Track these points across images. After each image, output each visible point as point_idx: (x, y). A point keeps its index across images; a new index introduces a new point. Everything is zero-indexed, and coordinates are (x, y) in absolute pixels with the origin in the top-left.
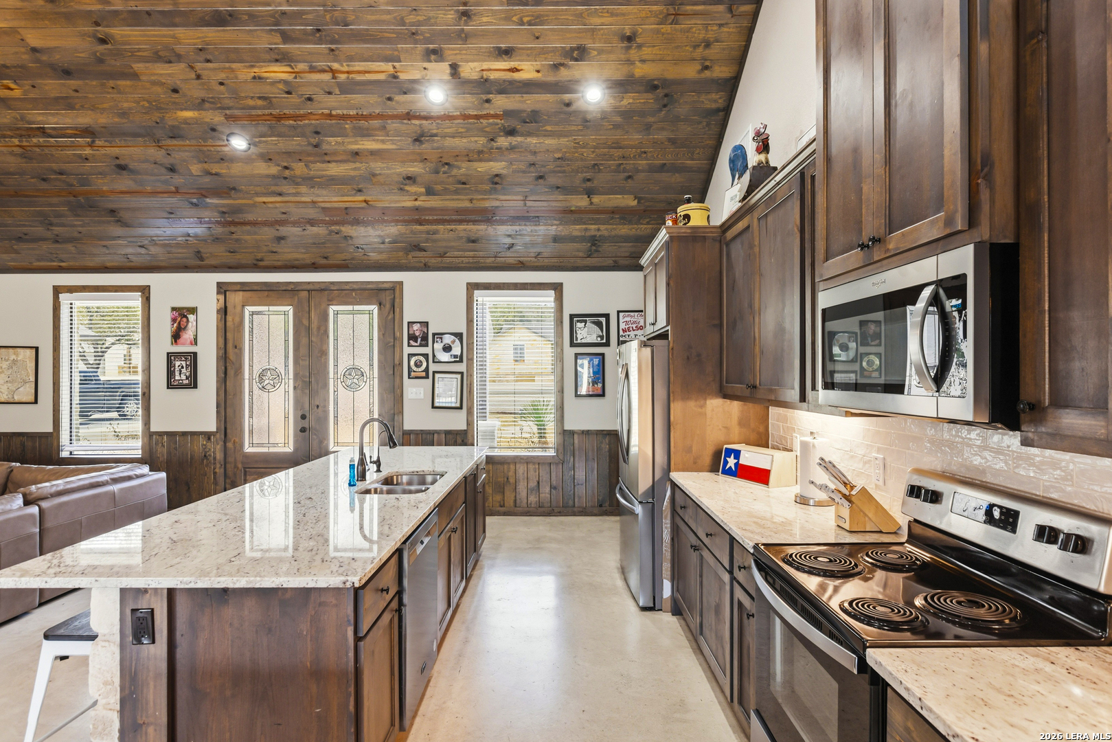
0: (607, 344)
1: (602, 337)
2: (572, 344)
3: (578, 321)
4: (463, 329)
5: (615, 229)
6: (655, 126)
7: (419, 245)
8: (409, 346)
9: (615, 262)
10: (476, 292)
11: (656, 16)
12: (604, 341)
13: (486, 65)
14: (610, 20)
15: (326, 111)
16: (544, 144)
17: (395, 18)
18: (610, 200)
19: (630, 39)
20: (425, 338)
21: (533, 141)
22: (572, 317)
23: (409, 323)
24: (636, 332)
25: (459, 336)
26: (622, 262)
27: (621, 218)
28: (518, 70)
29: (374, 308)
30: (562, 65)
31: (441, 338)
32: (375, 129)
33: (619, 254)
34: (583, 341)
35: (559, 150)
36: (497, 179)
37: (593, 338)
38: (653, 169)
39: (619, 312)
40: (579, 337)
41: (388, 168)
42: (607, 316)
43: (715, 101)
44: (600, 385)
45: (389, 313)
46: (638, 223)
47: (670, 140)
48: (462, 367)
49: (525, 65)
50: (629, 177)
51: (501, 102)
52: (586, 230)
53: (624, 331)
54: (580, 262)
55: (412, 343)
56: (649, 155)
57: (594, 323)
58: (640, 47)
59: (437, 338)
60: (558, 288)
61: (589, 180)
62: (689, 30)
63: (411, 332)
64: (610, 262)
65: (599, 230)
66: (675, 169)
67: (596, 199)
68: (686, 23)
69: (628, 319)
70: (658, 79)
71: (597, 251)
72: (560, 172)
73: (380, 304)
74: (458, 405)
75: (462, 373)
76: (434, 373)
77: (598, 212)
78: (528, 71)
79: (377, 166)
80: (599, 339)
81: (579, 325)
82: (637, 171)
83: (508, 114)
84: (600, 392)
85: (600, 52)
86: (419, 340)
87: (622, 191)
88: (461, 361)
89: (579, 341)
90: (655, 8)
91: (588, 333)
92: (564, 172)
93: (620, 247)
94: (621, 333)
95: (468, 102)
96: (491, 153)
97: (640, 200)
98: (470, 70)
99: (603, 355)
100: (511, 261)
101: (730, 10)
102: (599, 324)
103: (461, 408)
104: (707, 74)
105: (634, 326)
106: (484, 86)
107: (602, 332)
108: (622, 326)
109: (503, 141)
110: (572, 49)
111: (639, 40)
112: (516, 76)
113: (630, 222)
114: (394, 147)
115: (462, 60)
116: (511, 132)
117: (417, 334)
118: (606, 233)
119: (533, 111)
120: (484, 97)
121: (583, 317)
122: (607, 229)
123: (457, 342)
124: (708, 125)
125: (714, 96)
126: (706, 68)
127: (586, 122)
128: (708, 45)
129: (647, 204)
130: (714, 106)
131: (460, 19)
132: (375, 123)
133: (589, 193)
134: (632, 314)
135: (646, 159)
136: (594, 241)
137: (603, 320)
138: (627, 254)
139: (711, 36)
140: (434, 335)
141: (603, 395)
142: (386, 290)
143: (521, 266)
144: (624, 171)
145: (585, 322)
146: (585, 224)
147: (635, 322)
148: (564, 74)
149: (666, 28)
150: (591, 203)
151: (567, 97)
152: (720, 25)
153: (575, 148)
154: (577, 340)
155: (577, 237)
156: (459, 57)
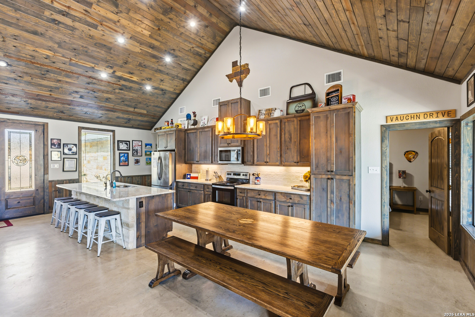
0: (129, 150)
1: (128, 148)
2: (118, 150)
3: (120, 143)
4: (77, 143)
5: (137, 118)
6: (159, 98)
7: (63, 111)
8: (51, 148)
9: (133, 126)
10: (83, 130)
11: (169, 79)
12: (128, 149)
13: (124, 74)
14: (160, 76)
15: (58, 67)
16: (129, 95)
17: (104, 57)
18: (140, 110)
19: (162, 80)
20: (59, 145)
21: (126, 93)
22: (118, 141)
23: (51, 139)
24: (138, 147)
25: (75, 145)
26: (134, 126)
27: (140, 115)
28: (132, 78)
29: (33, 132)
30: (144, 80)
31: (67, 146)
32: (74, 77)
33: (135, 124)
34: (122, 149)
35: (132, 97)
36: (109, 99)
37: (125, 148)
38: (154, 106)
39: (133, 141)
40: (121, 147)
41: (70, 87)
42: (129, 142)
43: (174, 96)
44: (127, 162)
45: (41, 135)
46: (144, 117)
47: (161, 101)
48: (77, 156)
49: (135, 77)
50: (148, 107)
51: (122, 82)
52: (129, 116)
53: (134, 146)
54: (122, 125)
55: (53, 147)
56: (155, 103)
57: (125, 143)
58: (164, 82)
59: (66, 145)
60: (113, 131)
61: (137, 105)
62: (174, 83)
63: (52, 142)
64: (131, 126)
65: (132, 117)
66: (159, 107)
67: (136, 110)
68: (175, 81)
69: (135, 143)
70: (164, 89)
71: (129, 122)
72: (130, 101)
73: (36, 131)
74: (75, 170)
75: (77, 159)
76: (64, 158)
77: (135, 113)
78: (135, 79)
79: (65, 86)
80: (127, 148)
81: (120, 144)
82: (150, 106)
83: (123, 85)
84: (127, 164)
85: (154, 81)
86: (56, 146)
87: (144, 109)
88: (76, 154)
89: (120, 149)
90: (170, 77)
91: (123, 146)
92: (131, 102)
93: (136, 122)
94: (133, 147)
95: (113, 80)
96: (111, 92)
97: (147, 112)
98: (119, 74)
99: (128, 153)
100: (98, 121)
101: (183, 82)
102: (127, 144)
103: (76, 171)
104: (175, 91)
105: (137, 145)
106: (120, 78)
107: (128, 146)
108: (134, 145)
109: (117, 91)
110: (148, 78)
111: (164, 81)
112: (131, 79)
113: (142, 117)
114: (78, 83)
115: (118, 71)
116: (121, 89)
117: (55, 143)
118: (134, 118)
119: (130, 87)
120: (119, 80)
121: (122, 141)
122: (135, 117)
123: (75, 147)
124: (171, 100)
125: (174, 95)
126: (175, 90)
127: (144, 93)
128: (177, 86)
129: (149, 113)
130: (173, 97)
131: (123, 63)
132: (76, 75)
133: (135, 108)
134: (137, 141)
135: (154, 104)
136: (129, 120)
137: (128, 143)
138: (137, 124)
139: (178, 85)
140: (64, 144)
141: (128, 165)
142: (39, 125)
143: (101, 123)
144: (147, 105)
145: (122, 143)
146: (129, 115)
147: (137, 144)
148: (144, 82)
149: (170, 81)
150: (134, 110)
151: (141, 87)
152: (181, 84)
153: (137, 97)
154: (120, 148)
155: (125, 118)
156: (117, 70)
